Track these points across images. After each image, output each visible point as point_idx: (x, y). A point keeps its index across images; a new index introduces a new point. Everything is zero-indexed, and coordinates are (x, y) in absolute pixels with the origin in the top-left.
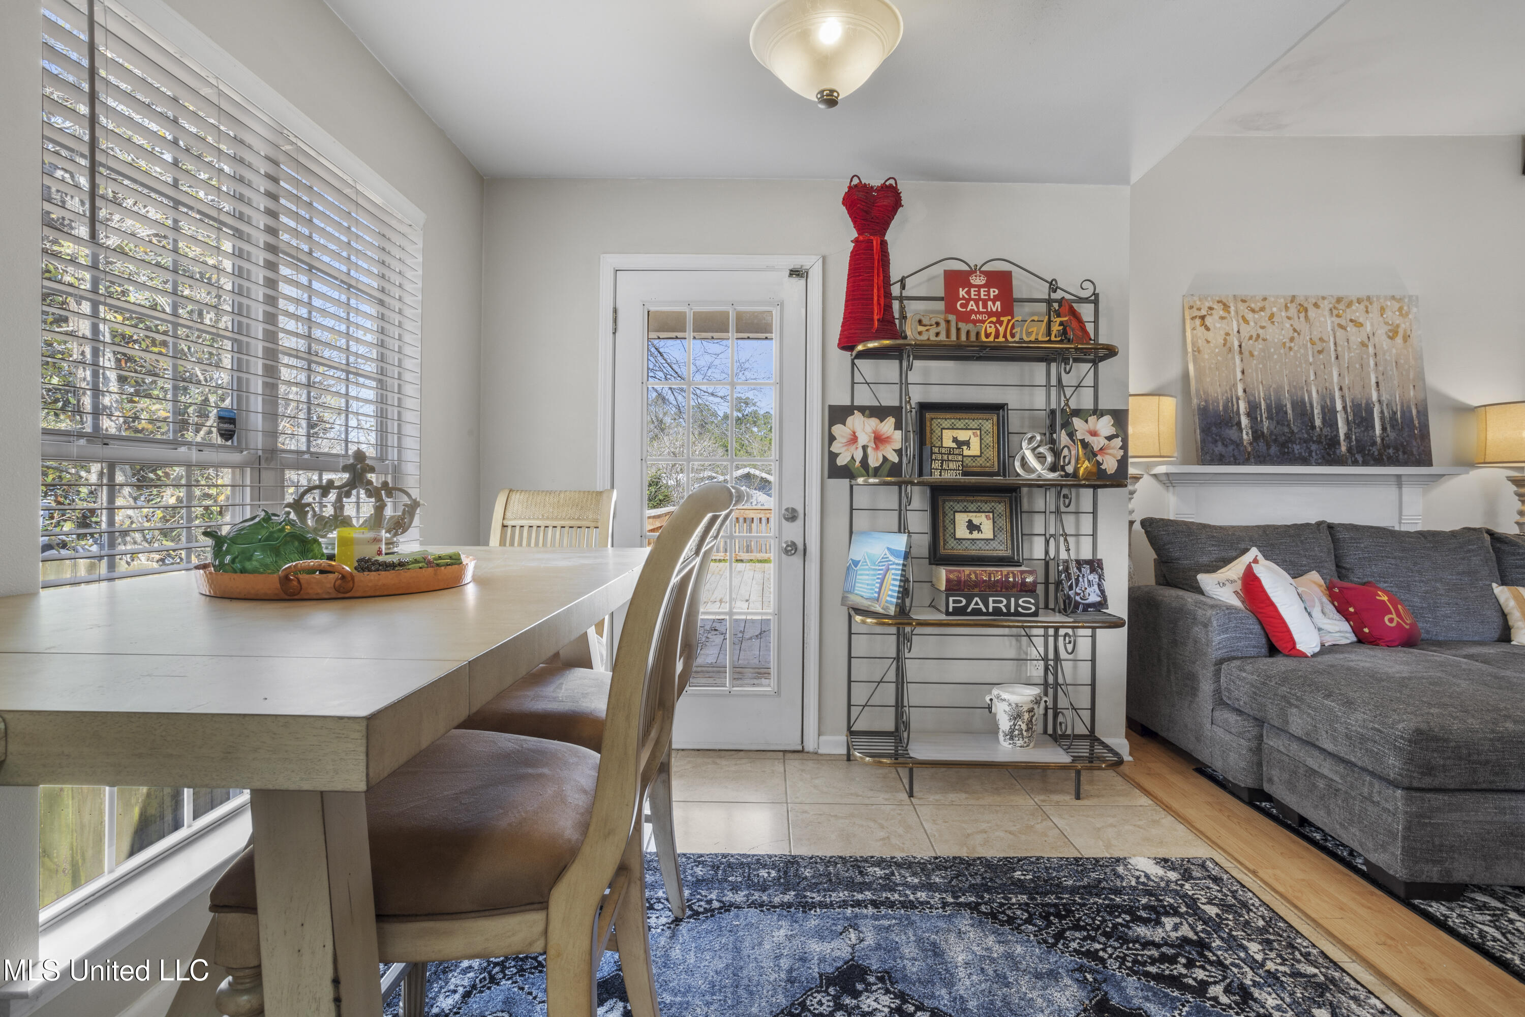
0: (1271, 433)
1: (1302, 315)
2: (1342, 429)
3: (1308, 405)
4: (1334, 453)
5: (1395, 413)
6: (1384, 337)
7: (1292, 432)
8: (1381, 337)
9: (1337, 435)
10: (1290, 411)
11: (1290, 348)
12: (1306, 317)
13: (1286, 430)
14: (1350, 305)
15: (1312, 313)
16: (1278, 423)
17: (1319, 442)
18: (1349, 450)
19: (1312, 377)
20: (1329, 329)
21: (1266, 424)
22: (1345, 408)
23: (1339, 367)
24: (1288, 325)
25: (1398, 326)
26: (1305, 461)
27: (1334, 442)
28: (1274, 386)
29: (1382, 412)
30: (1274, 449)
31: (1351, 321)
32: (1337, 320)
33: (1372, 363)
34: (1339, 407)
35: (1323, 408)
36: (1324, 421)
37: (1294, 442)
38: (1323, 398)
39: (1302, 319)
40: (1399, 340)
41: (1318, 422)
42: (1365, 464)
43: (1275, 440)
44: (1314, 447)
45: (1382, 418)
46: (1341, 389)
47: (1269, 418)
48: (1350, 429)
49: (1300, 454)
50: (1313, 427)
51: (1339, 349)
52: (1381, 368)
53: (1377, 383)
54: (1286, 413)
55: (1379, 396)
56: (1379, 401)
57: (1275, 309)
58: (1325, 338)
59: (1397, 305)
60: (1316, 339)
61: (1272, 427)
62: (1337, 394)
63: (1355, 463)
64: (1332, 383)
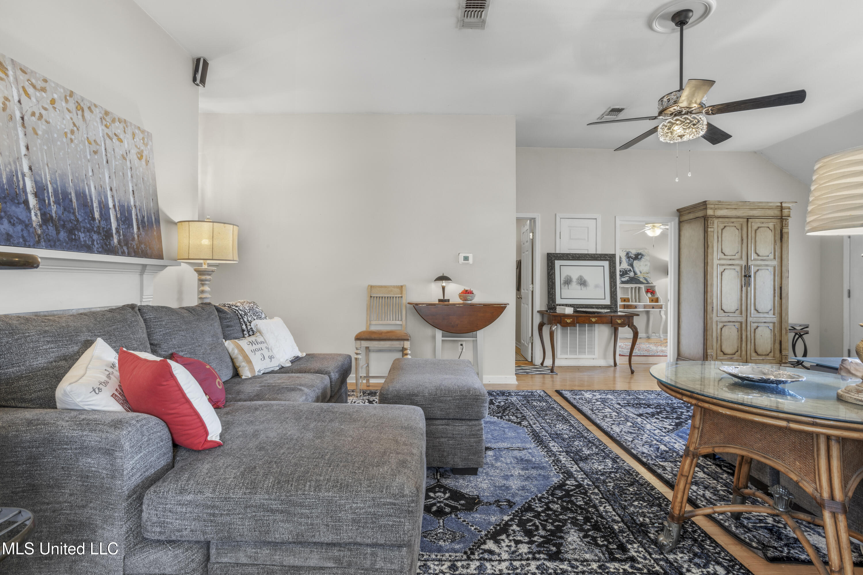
0: (60, 219)
1: (80, 113)
2: (114, 225)
3: (88, 197)
4: (110, 244)
5: (144, 217)
6: (135, 157)
7: (77, 220)
8: (133, 155)
9: (110, 229)
10: (74, 200)
11: (72, 140)
12: (83, 116)
13: (73, 218)
14: (113, 121)
15: (87, 114)
16: (65, 209)
17: (99, 233)
18: (119, 242)
19: (90, 174)
20: (101, 135)
21: (54, 208)
22: (114, 206)
23: (109, 169)
24: (69, 118)
25: (142, 151)
26: (89, 249)
27: (108, 235)
28: (59, 172)
29: (137, 215)
30: (63, 235)
31: (115, 134)
32: (106, 130)
33: (129, 174)
34: (111, 205)
35: (100, 203)
36: (101, 215)
37: (79, 231)
38: (99, 194)
39: (80, 116)
40: (143, 162)
41: (97, 215)
42: (129, 255)
43: (64, 226)
44: (95, 237)
45: (137, 219)
46: (111, 190)
47: (57, 202)
48: (118, 225)
49: (85, 241)
50: (94, 219)
51: (109, 155)
52: (134, 180)
53: (133, 191)
54: (71, 201)
55: (135, 202)
56: (135, 206)
57: (55, 96)
58: (99, 142)
59: (141, 136)
60: (92, 139)
61: (60, 212)
62: (109, 193)
63: (123, 254)
64: (104, 182)
